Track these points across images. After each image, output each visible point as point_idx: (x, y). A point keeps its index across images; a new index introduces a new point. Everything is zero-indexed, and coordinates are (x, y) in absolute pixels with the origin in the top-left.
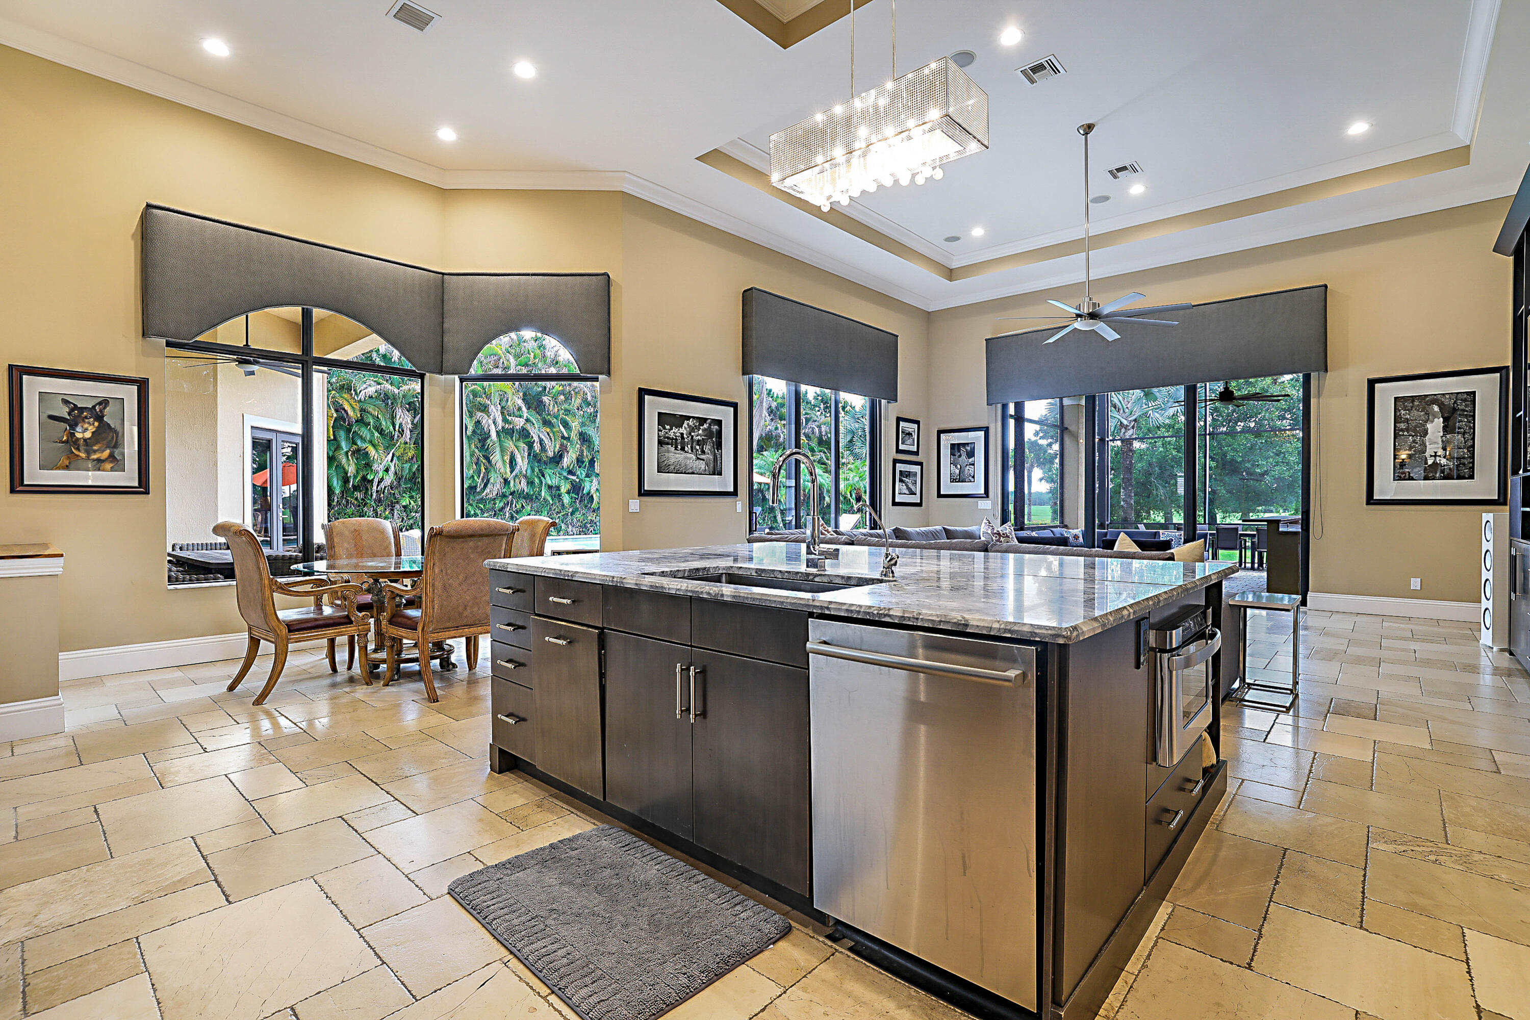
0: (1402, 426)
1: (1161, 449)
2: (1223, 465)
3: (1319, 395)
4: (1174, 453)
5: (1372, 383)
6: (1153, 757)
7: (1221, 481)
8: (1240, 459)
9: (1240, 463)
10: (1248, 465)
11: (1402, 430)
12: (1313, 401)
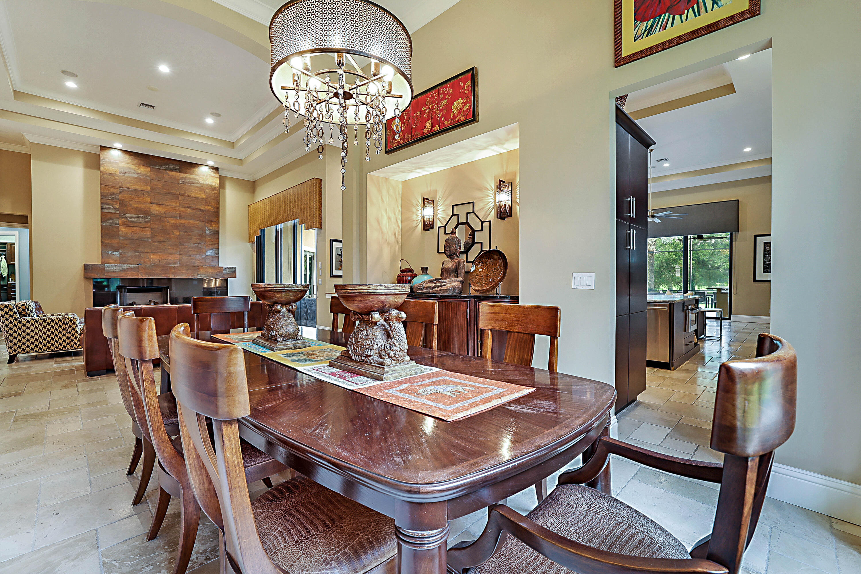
0: (767, 253)
1: (667, 255)
2: (699, 262)
3: (736, 241)
4: (674, 256)
5: (755, 237)
6: (685, 331)
7: (698, 270)
8: (706, 260)
9: (707, 261)
10: (711, 262)
11: (767, 254)
12: (734, 243)
